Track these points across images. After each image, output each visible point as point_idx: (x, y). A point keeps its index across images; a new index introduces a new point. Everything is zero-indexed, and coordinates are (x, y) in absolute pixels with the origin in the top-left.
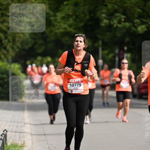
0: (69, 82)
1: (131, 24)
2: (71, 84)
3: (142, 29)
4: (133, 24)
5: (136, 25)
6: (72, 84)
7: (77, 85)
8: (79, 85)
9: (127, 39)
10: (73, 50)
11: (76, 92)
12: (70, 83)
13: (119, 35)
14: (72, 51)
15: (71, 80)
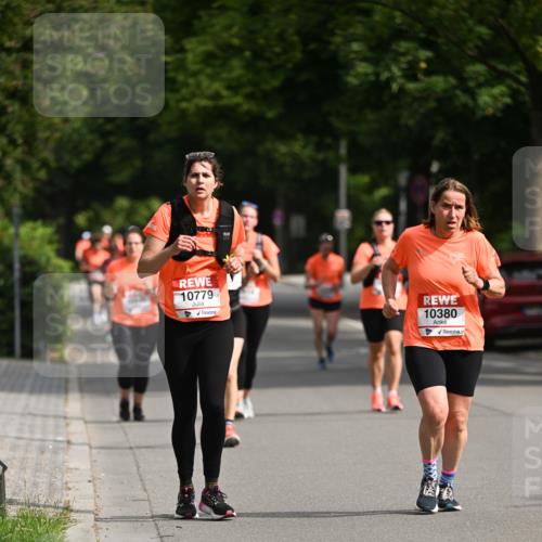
0: (178, 289)
1: (452, 81)
2: (183, 294)
3: (495, 98)
4: (462, 79)
5: (471, 84)
6: (186, 292)
7: (201, 295)
8: (206, 296)
9: (440, 136)
10: (185, 198)
11: (201, 316)
12: (181, 292)
13: (409, 120)
14: (183, 200)
15: (185, 281)
